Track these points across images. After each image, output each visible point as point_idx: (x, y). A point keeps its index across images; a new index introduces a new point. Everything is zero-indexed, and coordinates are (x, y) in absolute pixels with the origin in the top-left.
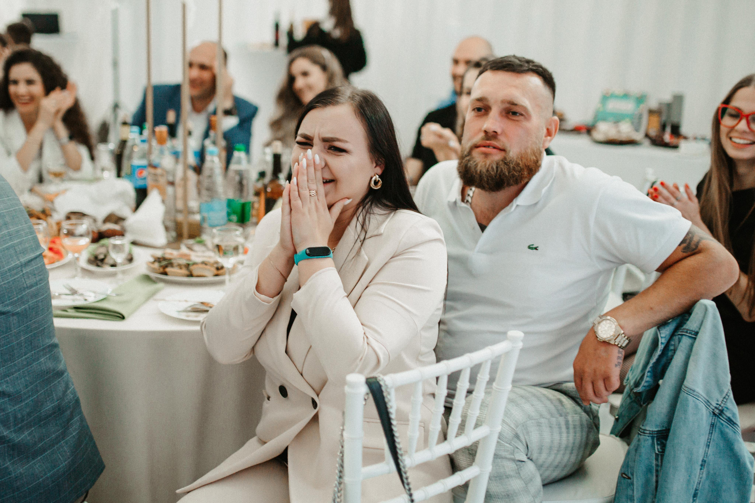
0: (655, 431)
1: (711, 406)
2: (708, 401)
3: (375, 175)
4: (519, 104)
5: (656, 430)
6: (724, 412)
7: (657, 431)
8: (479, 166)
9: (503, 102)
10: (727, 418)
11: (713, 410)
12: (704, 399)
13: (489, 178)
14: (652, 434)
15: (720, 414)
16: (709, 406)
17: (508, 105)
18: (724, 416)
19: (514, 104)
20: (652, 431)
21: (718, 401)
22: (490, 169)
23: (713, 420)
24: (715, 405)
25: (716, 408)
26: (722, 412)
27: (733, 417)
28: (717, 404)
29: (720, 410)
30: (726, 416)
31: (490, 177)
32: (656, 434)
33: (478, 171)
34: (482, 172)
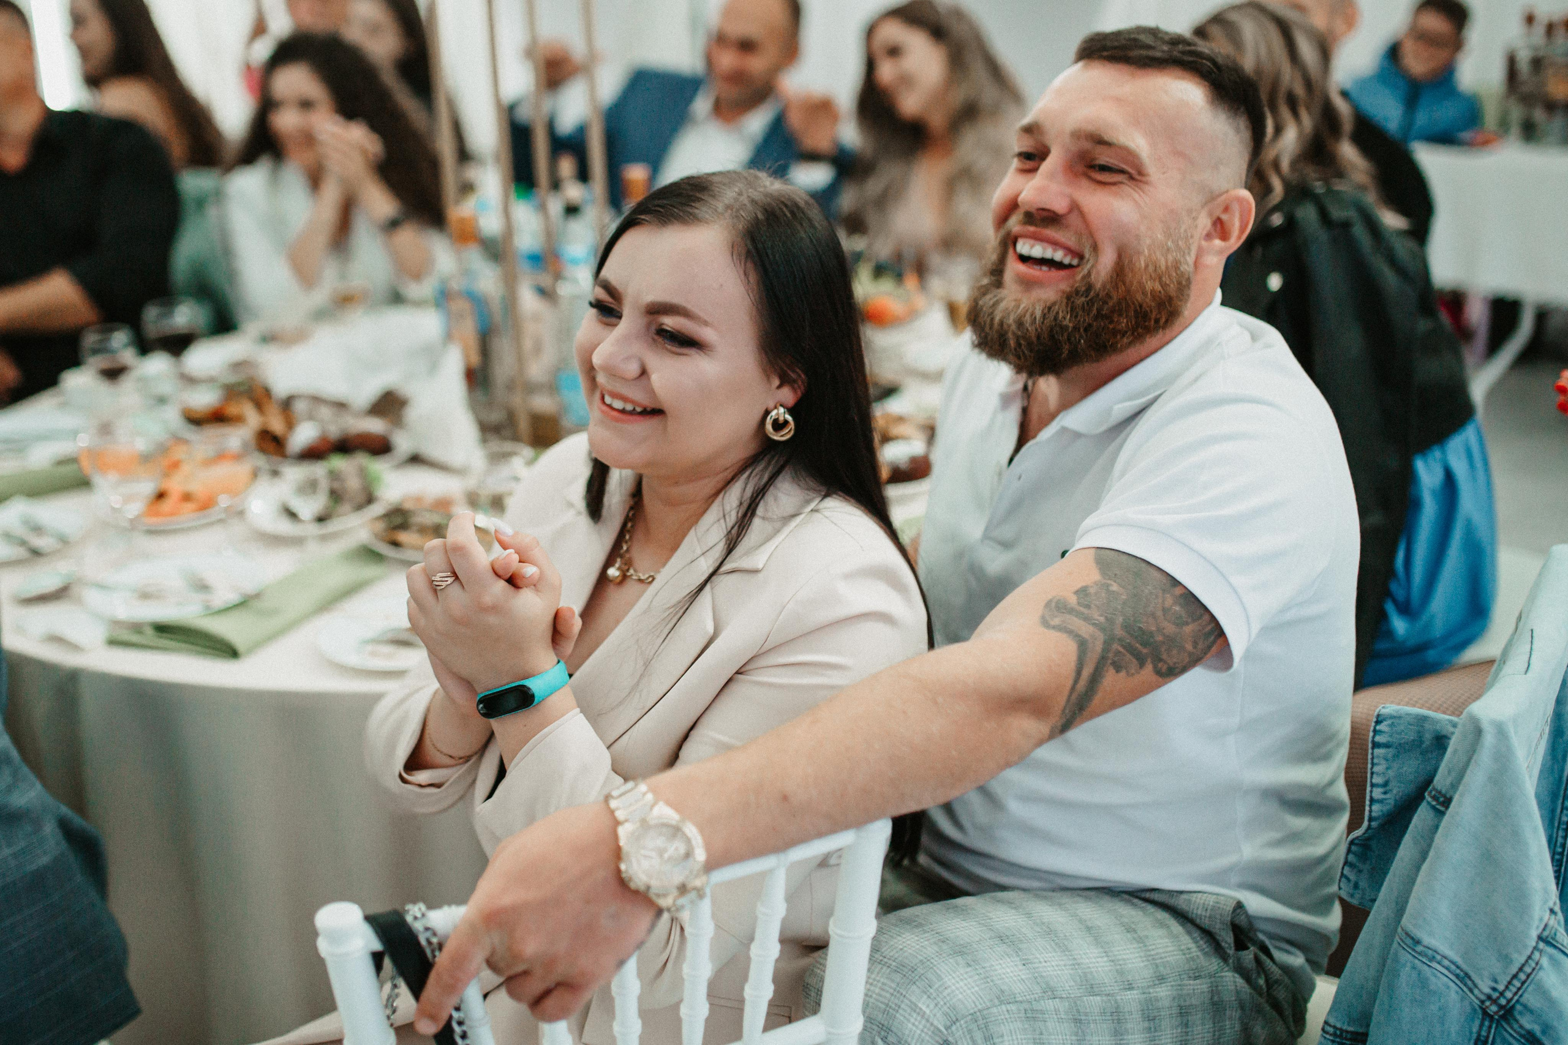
0: (1347, 1032)
1: (1476, 991)
2: (1466, 974)
3: (776, 407)
4: (1115, 141)
5: (1350, 1029)
6: (1516, 1014)
7: (1352, 1033)
8: (1002, 305)
9: (1077, 135)
10: (1523, 1032)
11: (1483, 1002)
12: (1453, 967)
13: (1022, 342)
14: (1340, 1036)
15: (1503, 1017)
16: (1471, 991)
17: (1087, 145)
18: (1516, 1026)
19: (1101, 141)
20: (1341, 1030)
21: (1496, 981)
22: (1028, 318)
23: (1485, 1028)
24: (1487, 990)
25: (1489, 997)
26: (1508, 1013)
27: (1544, 1032)
28: (1494, 989)
29: (1501, 1007)
30: (1521, 1027)
31: (1024, 337)
32: (1350, 1039)
33: (997, 319)
34: (1005, 326)
